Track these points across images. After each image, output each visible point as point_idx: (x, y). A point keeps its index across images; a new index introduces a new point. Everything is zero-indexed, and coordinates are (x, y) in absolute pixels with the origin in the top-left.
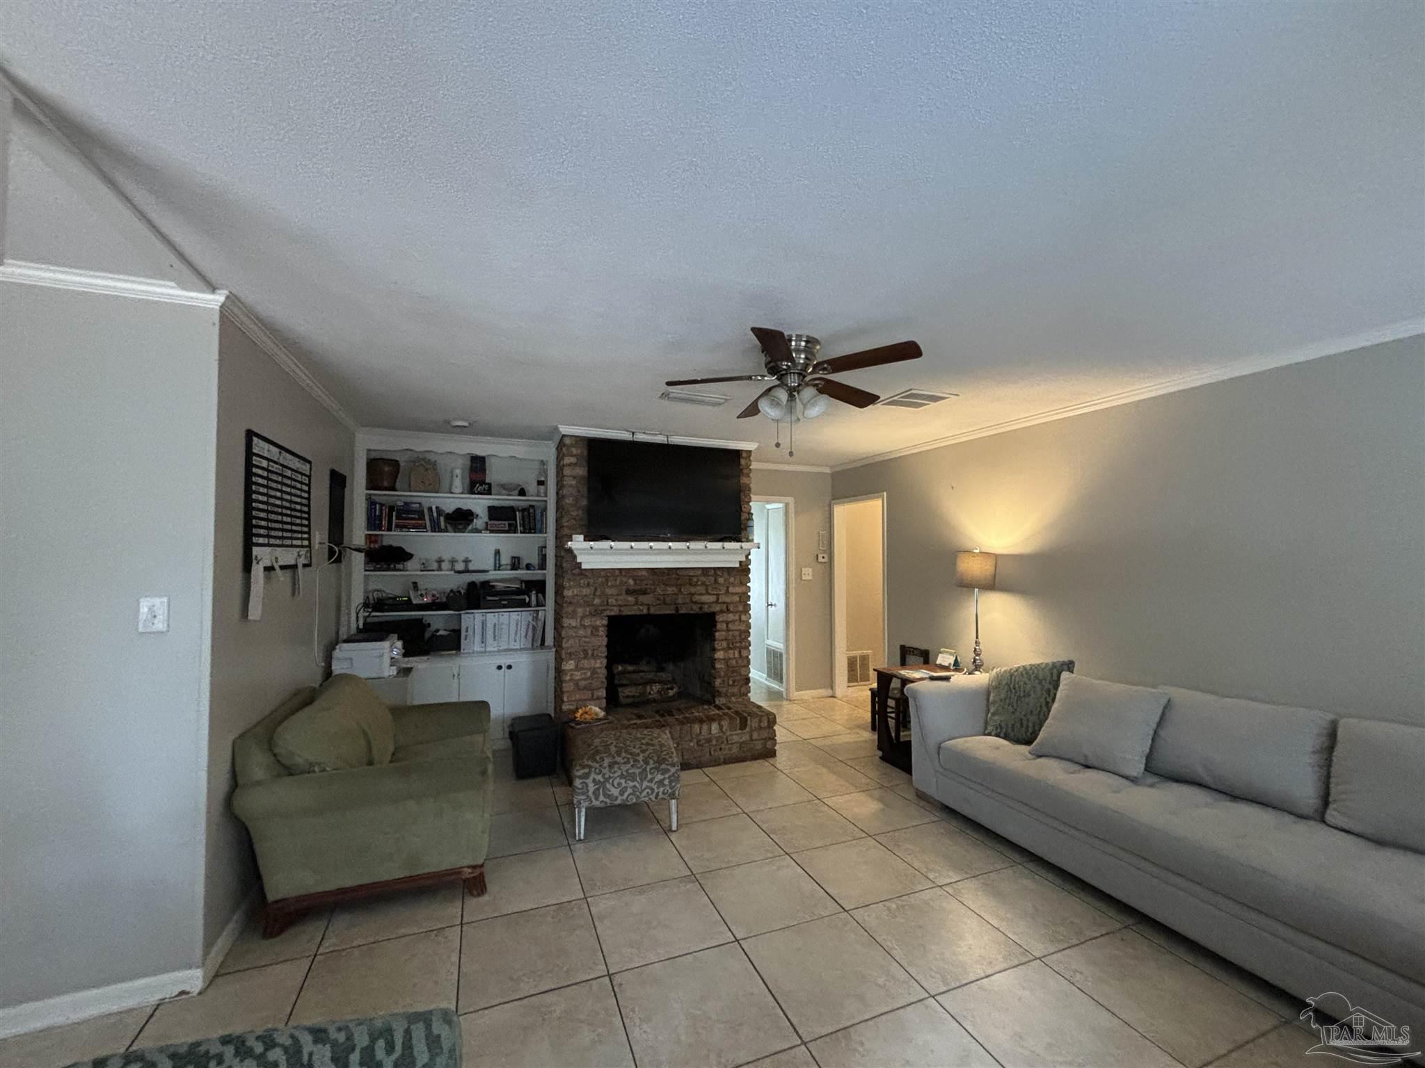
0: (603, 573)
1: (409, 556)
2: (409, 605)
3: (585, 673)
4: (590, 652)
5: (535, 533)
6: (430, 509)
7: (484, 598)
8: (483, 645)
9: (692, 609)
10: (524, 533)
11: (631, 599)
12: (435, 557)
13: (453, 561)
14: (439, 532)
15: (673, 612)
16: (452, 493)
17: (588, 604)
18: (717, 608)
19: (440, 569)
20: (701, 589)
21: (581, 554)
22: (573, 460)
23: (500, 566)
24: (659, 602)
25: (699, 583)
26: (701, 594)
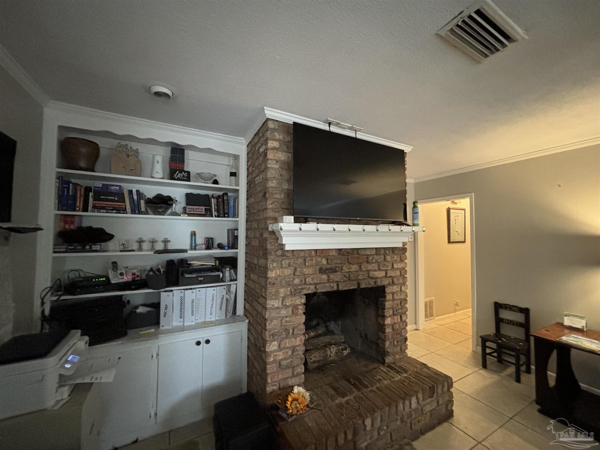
0: (302, 254)
1: (110, 237)
2: (107, 285)
3: (287, 352)
4: (291, 331)
5: (228, 217)
6: (131, 192)
7: (182, 275)
8: (182, 320)
9: (369, 283)
10: (218, 216)
11: (324, 277)
12: (137, 238)
13: (153, 242)
14: (139, 214)
15: (356, 287)
16: (152, 177)
17: (288, 284)
18: (385, 282)
19: (140, 249)
20: (375, 266)
21: (288, 236)
22: (276, 144)
23: (195, 246)
24: (345, 279)
25: (374, 261)
26: (375, 271)
